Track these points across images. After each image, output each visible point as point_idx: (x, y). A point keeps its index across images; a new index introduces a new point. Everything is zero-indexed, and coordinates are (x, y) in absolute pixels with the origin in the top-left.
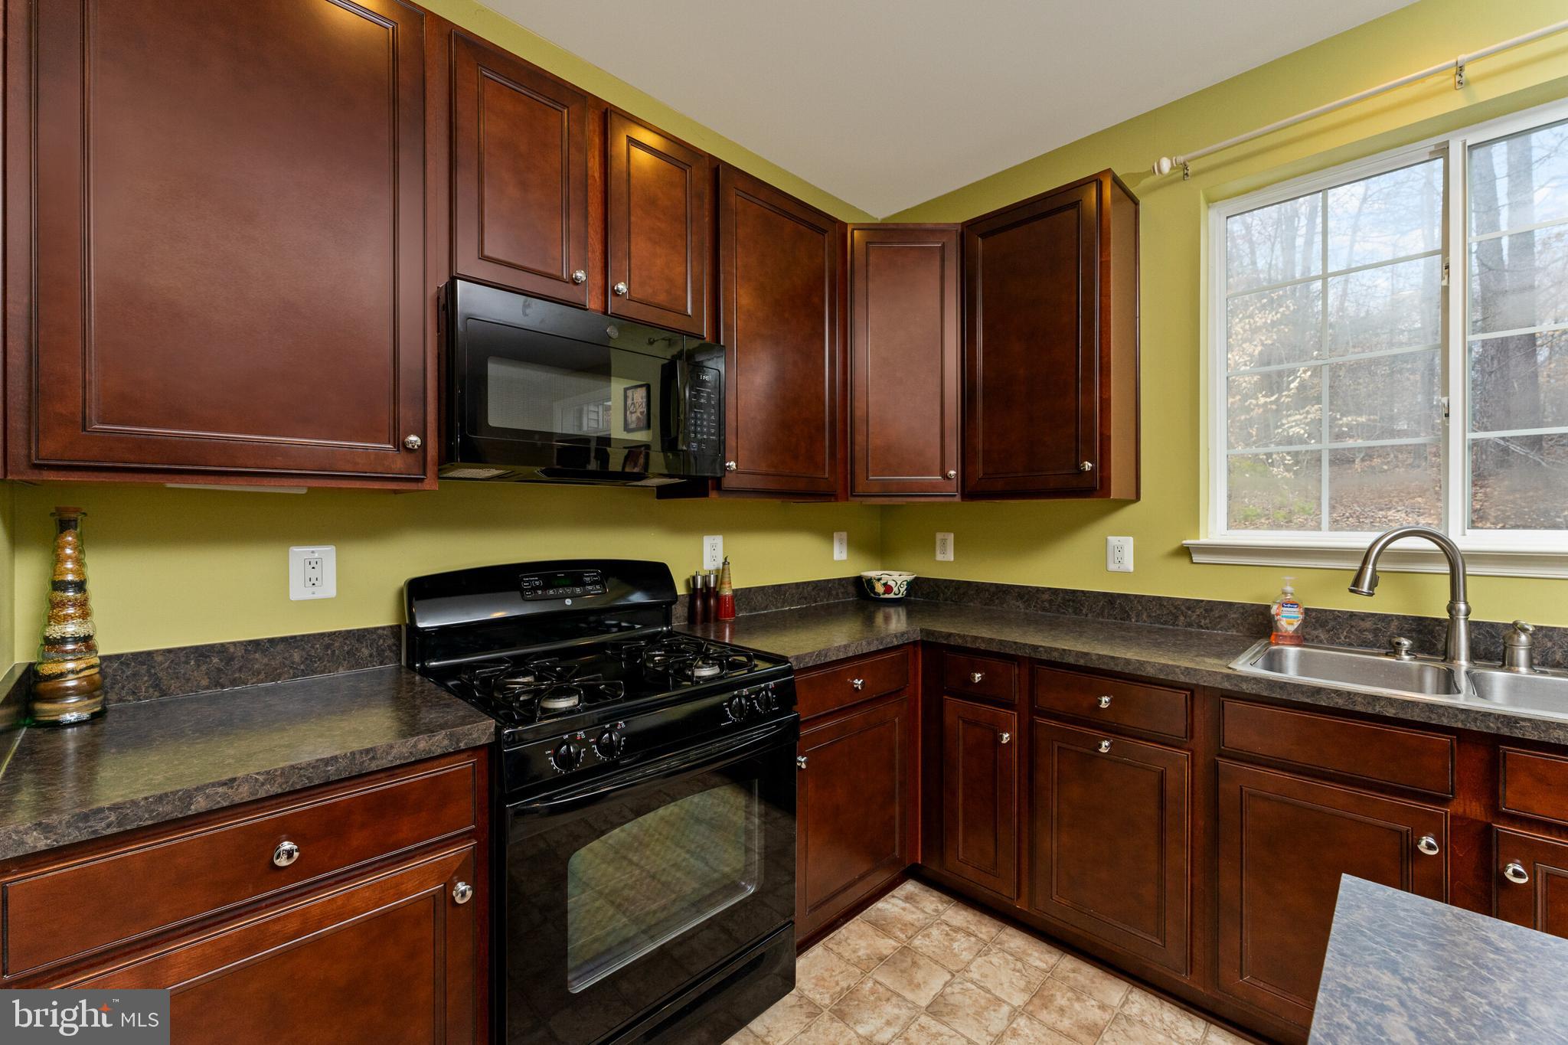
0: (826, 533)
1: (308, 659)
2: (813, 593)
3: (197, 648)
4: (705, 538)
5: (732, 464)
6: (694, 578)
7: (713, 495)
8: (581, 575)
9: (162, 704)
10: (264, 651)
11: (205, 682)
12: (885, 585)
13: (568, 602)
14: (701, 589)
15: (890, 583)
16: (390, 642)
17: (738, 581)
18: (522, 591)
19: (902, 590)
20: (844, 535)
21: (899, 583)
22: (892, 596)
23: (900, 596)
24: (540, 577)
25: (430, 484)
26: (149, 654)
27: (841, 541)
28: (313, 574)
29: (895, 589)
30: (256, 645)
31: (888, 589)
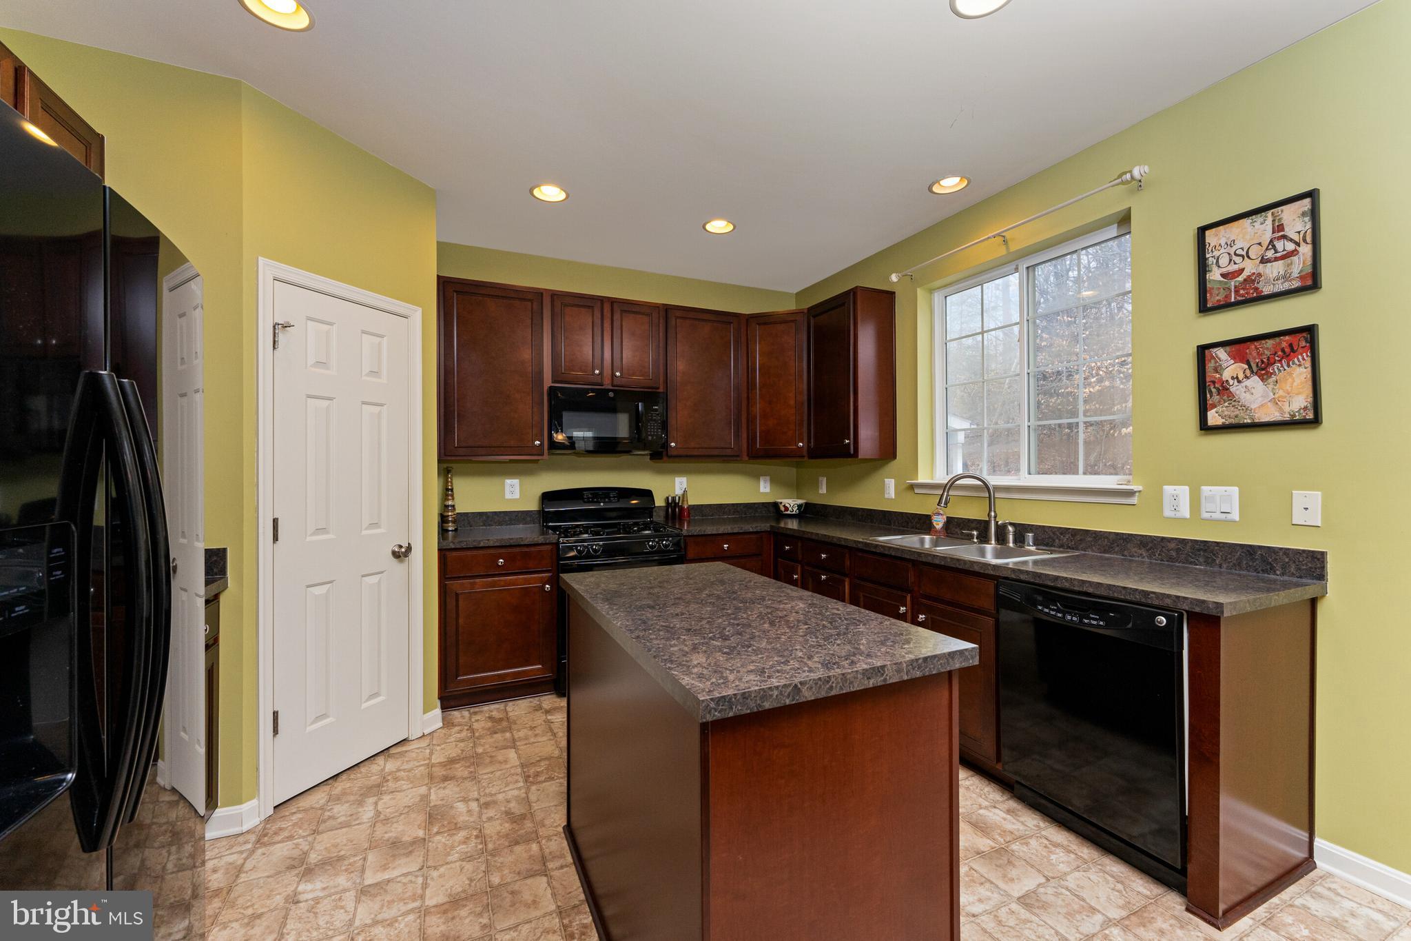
0: (756, 476)
1: (510, 520)
2: (744, 509)
3: (479, 513)
4: (676, 479)
5: (673, 444)
6: (668, 498)
7: (665, 458)
8: (609, 494)
9: (471, 530)
10: (498, 516)
11: (482, 524)
12: (784, 506)
13: (602, 504)
14: (671, 503)
15: (787, 505)
16: (537, 516)
17: (693, 501)
18: (583, 499)
19: (795, 510)
20: (768, 478)
21: (792, 505)
22: (789, 512)
23: (794, 513)
24: (591, 494)
25: (546, 456)
26: (467, 513)
27: (765, 481)
28: (512, 490)
29: (790, 509)
30: (495, 513)
31: (787, 509)
